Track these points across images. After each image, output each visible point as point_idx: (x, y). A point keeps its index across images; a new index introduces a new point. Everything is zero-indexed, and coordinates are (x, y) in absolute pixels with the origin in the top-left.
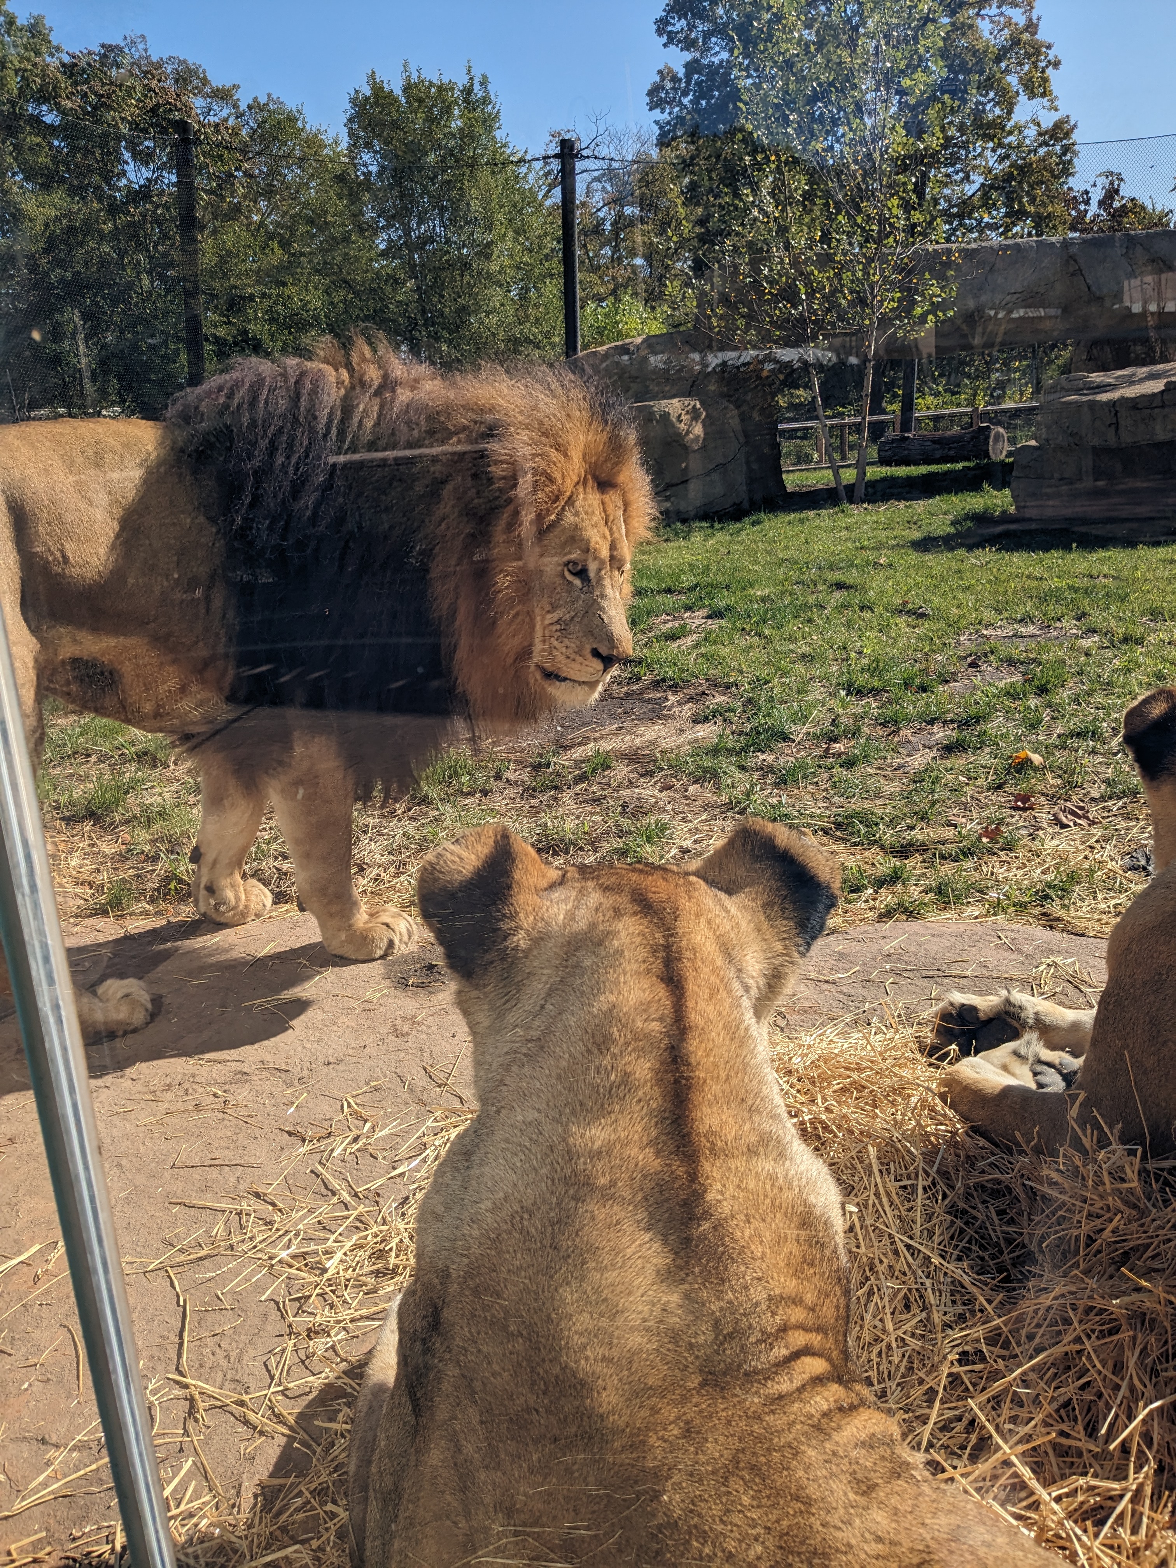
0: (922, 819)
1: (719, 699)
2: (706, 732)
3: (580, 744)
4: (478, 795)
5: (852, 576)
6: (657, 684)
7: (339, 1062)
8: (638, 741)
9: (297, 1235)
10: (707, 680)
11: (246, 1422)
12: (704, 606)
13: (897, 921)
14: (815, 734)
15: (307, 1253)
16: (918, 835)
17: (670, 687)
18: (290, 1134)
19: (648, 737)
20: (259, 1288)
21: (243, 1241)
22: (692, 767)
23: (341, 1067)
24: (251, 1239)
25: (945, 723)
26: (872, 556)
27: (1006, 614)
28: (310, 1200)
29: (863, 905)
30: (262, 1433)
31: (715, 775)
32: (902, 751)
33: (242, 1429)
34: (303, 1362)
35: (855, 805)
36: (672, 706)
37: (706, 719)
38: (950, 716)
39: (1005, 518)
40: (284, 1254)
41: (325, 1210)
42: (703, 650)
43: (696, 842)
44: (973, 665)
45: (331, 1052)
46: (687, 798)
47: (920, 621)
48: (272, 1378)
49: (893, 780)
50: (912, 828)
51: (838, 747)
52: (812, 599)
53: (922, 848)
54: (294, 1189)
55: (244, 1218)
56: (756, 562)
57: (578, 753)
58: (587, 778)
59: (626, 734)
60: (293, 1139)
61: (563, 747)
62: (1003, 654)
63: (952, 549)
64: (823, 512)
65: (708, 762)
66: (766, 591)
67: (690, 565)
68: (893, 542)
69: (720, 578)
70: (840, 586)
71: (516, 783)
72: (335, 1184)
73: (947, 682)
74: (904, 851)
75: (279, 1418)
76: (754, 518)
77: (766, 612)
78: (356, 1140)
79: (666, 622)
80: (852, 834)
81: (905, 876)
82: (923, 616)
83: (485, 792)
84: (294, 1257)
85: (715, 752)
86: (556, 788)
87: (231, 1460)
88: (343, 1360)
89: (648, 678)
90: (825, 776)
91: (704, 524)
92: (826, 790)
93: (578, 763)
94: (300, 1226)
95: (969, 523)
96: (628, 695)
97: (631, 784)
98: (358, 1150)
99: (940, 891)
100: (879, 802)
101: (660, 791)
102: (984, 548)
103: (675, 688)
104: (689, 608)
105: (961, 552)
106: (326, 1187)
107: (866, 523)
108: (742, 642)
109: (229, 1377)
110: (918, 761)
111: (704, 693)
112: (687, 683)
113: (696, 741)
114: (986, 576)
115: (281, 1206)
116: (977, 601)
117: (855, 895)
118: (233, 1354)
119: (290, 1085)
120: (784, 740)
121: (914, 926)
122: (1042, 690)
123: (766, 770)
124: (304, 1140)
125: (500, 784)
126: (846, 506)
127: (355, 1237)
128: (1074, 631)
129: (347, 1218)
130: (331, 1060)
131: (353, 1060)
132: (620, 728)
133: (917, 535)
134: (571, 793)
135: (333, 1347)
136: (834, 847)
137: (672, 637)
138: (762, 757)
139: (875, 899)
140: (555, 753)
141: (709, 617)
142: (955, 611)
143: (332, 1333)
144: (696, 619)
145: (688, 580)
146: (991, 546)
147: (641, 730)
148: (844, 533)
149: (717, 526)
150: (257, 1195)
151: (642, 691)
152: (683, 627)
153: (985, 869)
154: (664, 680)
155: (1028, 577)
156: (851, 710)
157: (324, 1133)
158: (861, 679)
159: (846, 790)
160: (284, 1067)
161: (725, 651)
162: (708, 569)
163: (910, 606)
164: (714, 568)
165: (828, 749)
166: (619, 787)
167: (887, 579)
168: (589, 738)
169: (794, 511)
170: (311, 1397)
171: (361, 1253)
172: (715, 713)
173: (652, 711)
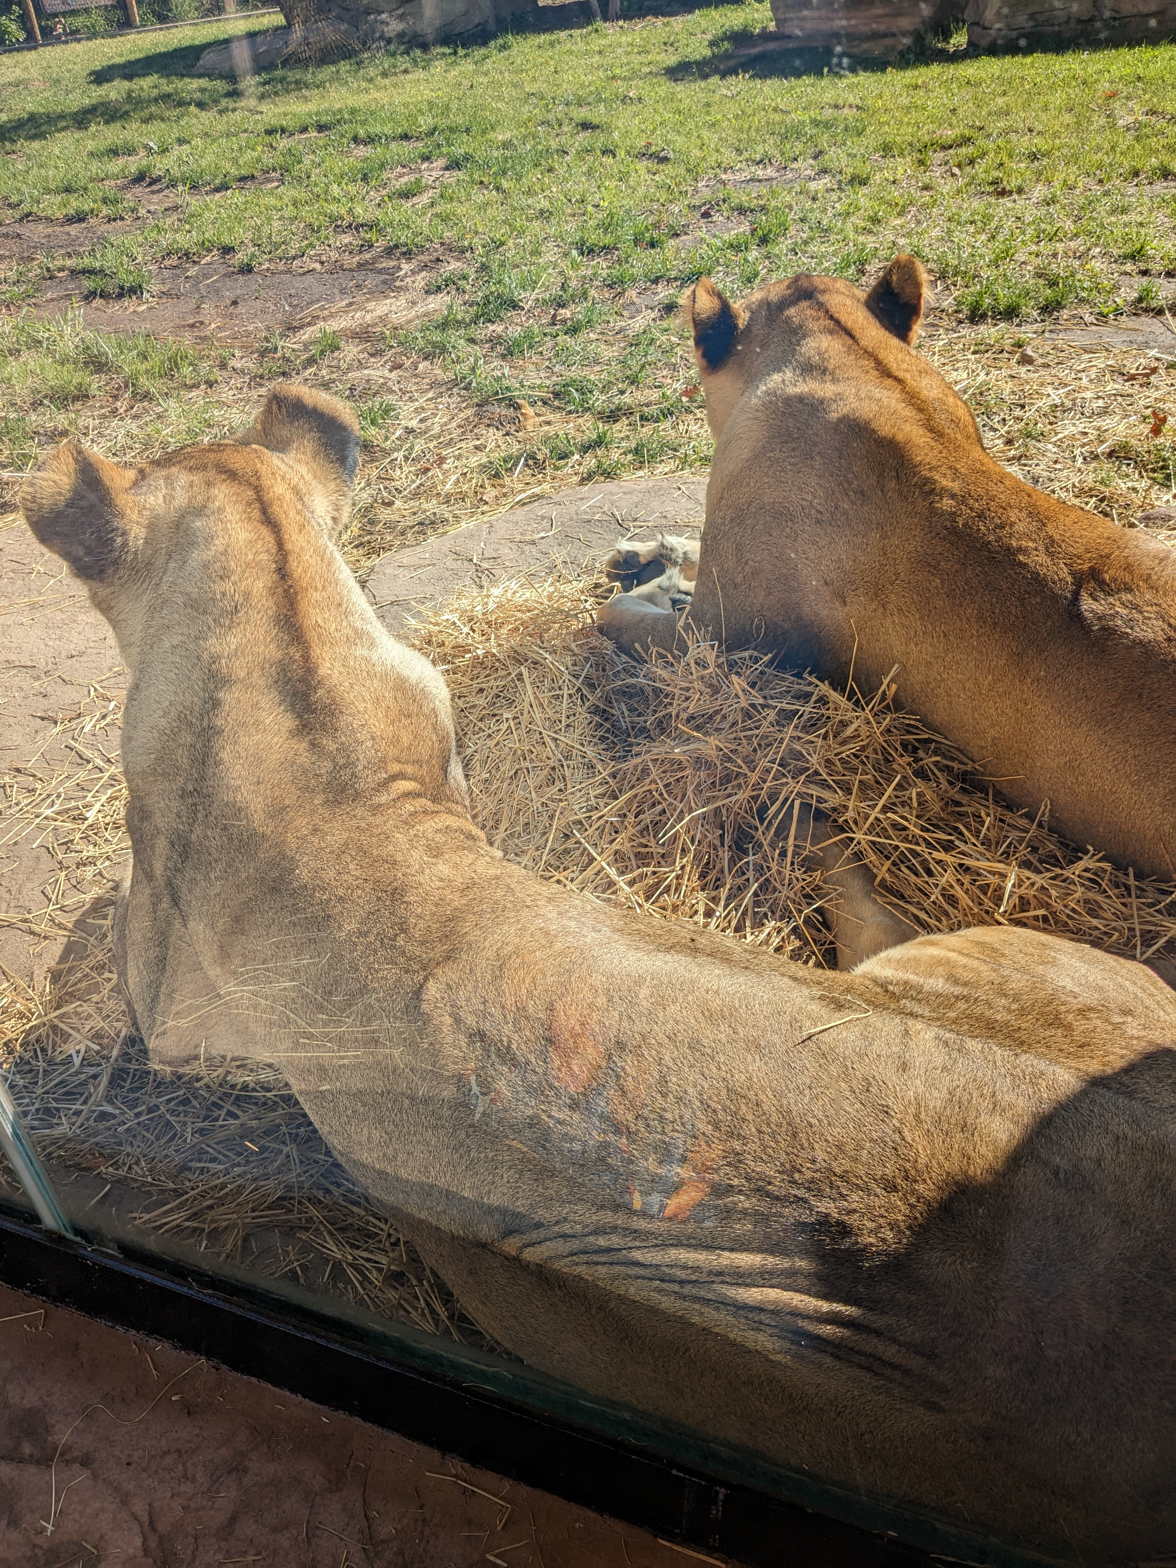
0: (632, 383)
1: (453, 266)
2: (437, 303)
3: (309, 324)
4: (203, 387)
5: (597, 114)
6: (389, 251)
7: (81, 654)
8: (368, 318)
9: (59, 796)
10: (442, 244)
11: (33, 933)
12: (441, 155)
13: (596, 482)
14: (544, 300)
15: (69, 809)
16: (627, 399)
17: (404, 254)
18: (43, 719)
19: (378, 313)
20: (29, 839)
21: (10, 807)
22: (421, 342)
23: (84, 658)
24: (17, 804)
25: (669, 281)
26: (620, 87)
27: (746, 155)
28: (67, 769)
29: (570, 471)
30: (45, 938)
31: (443, 350)
32: (625, 313)
33: (29, 938)
34: (75, 887)
35: (575, 373)
36: (406, 276)
37: (439, 289)
38: (673, 274)
39: (765, 36)
40: (48, 812)
41: (82, 775)
42: (438, 209)
43: (422, 421)
44: (706, 215)
45: (72, 646)
46: (416, 376)
47: (661, 167)
48: (50, 900)
49: (612, 345)
50: (622, 392)
51: (565, 313)
52: (554, 144)
53: (629, 412)
54: (51, 762)
55: (8, 790)
56: (500, 98)
57: (306, 334)
58: (315, 361)
59: (355, 310)
60: (46, 723)
61: (292, 329)
62: (735, 202)
63: (705, 77)
64: (576, 32)
65: (436, 337)
66: (508, 136)
67: (429, 103)
68: (647, 70)
69: (460, 120)
70: (585, 126)
71: (243, 371)
72: (88, 754)
73: (678, 235)
74: (612, 416)
75: (60, 926)
76: (501, 41)
77: (506, 160)
78: (104, 717)
79: (401, 175)
80: (569, 402)
81: (608, 439)
82: (664, 160)
83: (210, 384)
84: (58, 813)
85: (444, 325)
86: (284, 374)
87: (23, 958)
88: (108, 881)
89: (381, 244)
90: (550, 344)
91: (447, 51)
92: (550, 359)
93: (306, 346)
94: (61, 790)
95: (726, 45)
96: (360, 266)
97: (361, 365)
98: (107, 725)
99: (637, 451)
100: (597, 368)
101: (391, 371)
102: (737, 74)
103: (408, 255)
104: (426, 158)
105: (715, 80)
106: (81, 758)
107: (620, 45)
108: (479, 197)
109: (12, 905)
110: (638, 324)
111: (438, 260)
112: (422, 249)
113: (426, 314)
114: (733, 109)
115: (40, 776)
116: (720, 139)
117: (562, 462)
118: (14, 889)
119: (38, 678)
120: (514, 308)
121: (610, 486)
122: (764, 241)
123: (494, 341)
124: (56, 723)
125: (225, 374)
126: (599, 24)
127: (109, 792)
128: (808, 172)
129: (101, 778)
130: (74, 653)
131: (95, 651)
132: (351, 304)
133: (672, 60)
134: (300, 378)
135: (100, 874)
136: (551, 417)
137: (406, 194)
138: (491, 328)
139: (580, 464)
140: (282, 335)
141: (447, 168)
142: (696, 152)
143: (98, 863)
144: (432, 172)
145: (425, 122)
146: (745, 71)
147: (371, 305)
148: (596, 59)
149: (461, 52)
150: (18, 770)
151: (375, 260)
152: (418, 181)
153: (681, 427)
154: (396, 246)
155: (775, 109)
156: (583, 271)
157: (73, 714)
158: (594, 238)
159: (567, 357)
160: (29, 664)
161: (460, 210)
162: (448, 108)
163: (653, 149)
164: (454, 106)
165: (554, 316)
166: (349, 369)
167: (636, 115)
168: (318, 317)
169: (545, 31)
170: (84, 909)
171: (117, 803)
172: (448, 282)
173: (384, 282)
